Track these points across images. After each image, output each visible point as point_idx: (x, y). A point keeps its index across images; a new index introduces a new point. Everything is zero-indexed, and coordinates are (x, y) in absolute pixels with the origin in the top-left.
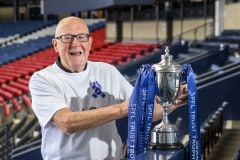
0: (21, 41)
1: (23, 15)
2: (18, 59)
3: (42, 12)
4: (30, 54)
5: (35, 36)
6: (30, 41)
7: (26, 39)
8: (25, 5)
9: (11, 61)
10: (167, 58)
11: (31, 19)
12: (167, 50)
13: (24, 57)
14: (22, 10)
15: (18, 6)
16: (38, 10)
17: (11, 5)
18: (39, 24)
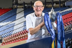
3: (66, 5)
5: (64, 11)
6: (63, 12)
7: (62, 12)
8: (62, 4)
10: (52, 10)
11: (64, 7)
12: (52, 8)
15: (60, 4)
16: (65, 5)
18: (66, 8)
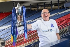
0: (60, 14)
1: (60, 7)
2: (59, 18)
4: (62, 17)
9: (58, 18)
13: (61, 17)
14: (60, 6)
15: (59, 5)
17: (58, 5)
